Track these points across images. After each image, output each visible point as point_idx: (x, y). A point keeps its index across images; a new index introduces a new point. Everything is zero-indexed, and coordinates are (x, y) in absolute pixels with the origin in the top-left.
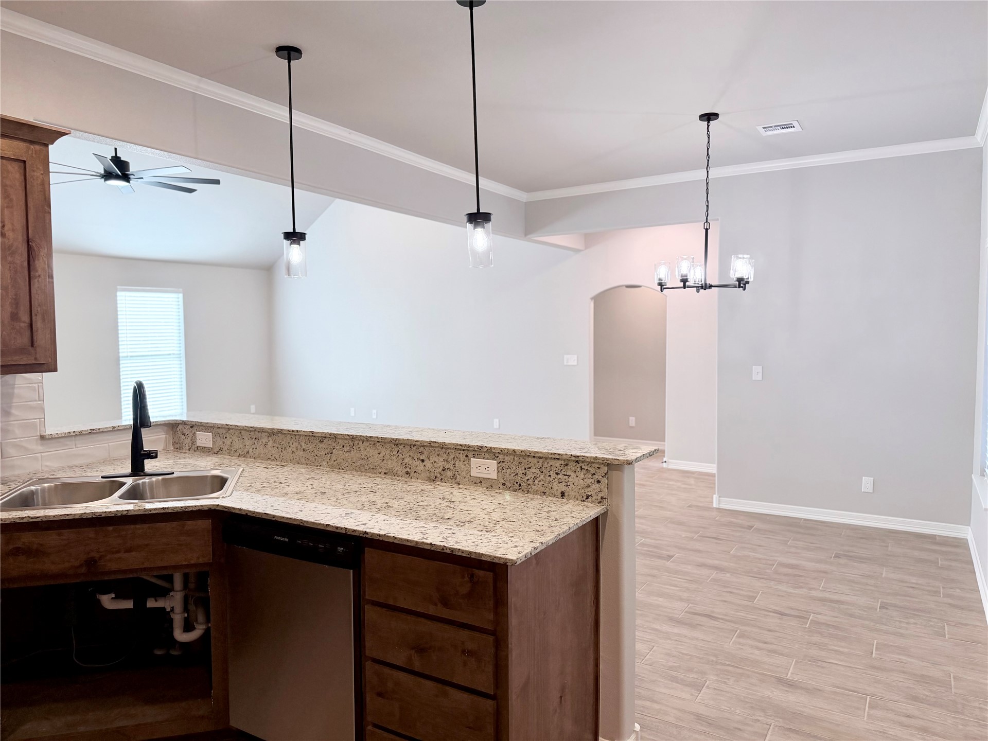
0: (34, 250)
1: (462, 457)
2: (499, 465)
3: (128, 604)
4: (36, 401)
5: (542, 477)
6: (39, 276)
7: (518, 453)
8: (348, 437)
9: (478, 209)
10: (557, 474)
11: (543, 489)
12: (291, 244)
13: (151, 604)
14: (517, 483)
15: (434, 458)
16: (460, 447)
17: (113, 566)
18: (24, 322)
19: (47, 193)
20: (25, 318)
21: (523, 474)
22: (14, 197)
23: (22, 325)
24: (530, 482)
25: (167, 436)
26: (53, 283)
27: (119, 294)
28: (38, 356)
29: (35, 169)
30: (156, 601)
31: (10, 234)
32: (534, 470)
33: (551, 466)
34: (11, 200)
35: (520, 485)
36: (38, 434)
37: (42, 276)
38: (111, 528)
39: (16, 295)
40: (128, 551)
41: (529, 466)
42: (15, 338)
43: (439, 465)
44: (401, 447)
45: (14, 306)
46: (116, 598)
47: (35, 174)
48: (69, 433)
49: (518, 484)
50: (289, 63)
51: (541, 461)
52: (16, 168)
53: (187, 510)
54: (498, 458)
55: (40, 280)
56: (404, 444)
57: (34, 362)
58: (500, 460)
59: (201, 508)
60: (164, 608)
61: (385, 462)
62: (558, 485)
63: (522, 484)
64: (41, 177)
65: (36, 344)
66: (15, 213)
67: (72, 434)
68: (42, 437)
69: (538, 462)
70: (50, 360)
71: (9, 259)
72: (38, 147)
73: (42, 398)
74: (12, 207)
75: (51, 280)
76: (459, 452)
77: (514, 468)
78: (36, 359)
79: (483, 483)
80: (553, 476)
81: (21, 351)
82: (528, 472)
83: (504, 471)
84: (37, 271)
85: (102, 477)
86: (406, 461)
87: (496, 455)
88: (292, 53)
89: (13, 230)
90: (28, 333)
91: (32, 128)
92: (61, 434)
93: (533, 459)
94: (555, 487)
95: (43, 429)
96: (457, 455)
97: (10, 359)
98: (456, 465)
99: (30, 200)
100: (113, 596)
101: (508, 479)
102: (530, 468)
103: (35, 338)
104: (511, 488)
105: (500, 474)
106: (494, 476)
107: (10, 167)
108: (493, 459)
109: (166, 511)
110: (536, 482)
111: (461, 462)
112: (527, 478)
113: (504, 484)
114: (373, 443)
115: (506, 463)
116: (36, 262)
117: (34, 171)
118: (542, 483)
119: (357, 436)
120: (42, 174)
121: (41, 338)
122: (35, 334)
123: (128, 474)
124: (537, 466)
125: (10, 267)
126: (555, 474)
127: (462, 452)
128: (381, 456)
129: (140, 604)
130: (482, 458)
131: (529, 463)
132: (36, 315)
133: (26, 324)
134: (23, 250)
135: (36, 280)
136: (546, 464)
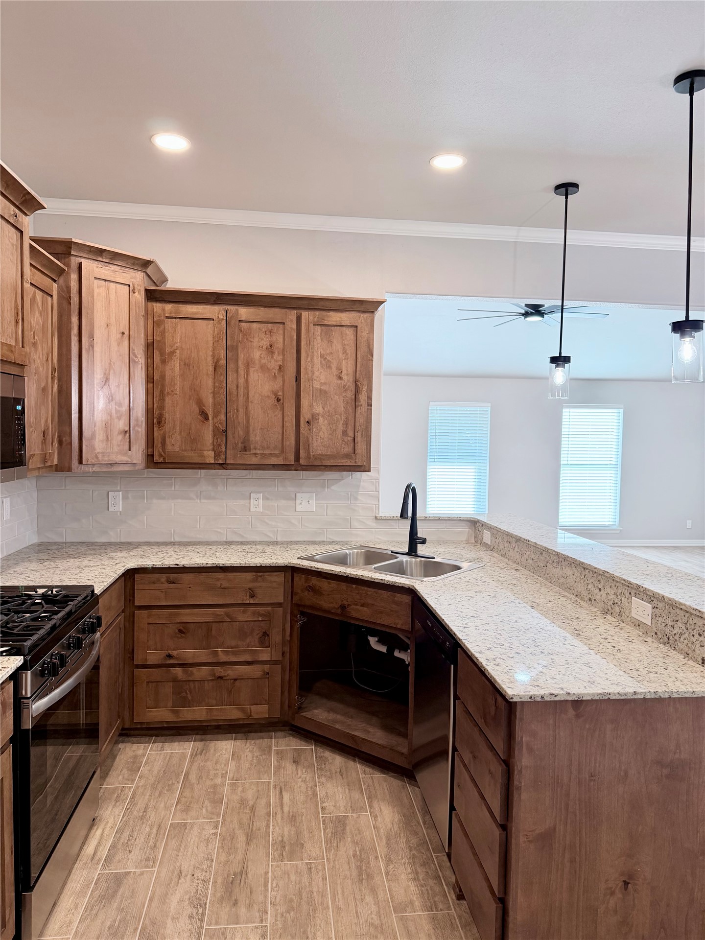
0: (359, 387)
1: (627, 594)
2: (654, 610)
3: (384, 649)
4: (374, 492)
5: (686, 635)
6: (361, 405)
7: (666, 601)
8: (554, 553)
9: (687, 316)
10: (700, 635)
11: (686, 649)
12: (556, 367)
13: (397, 654)
14: (666, 635)
15: (608, 590)
16: (624, 582)
17: (354, 614)
18: (351, 437)
19: (371, 346)
20: (351, 433)
21: (672, 626)
22: (349, 352)
23: (349, 438)
24: (677, 637)
25: (470, 530)
26: (371, 409)
27: (564, 410)
28: (357, 461)
29: (363, 331)
30: (400, 652)
31: (345, 377)
32: (680, 625)
33: (695, 624)
34: (347, 354)
35: (669, 638)
36: (374, 515)
37: (363, 405)
38: (354, 586)
39: (347, 418)
40: (363, 605)
41: (677, 619)
42: (344, 448)
43: (611, 597)
44: (587, 571)
45: (345, 426)
46: (378, 641)
47: (363, 334)
48: (394, 517)
49: (667, 637)
50: (566, 198)
51: (687, 615)
52: (352, 331)
53: (395, 584)
54: (653, 603)
55: (362, 408)
56: (589, 570)
57: (354, 465)
58: (654, 605)
59: (403, 585)
60: (403, 660)
61: (576, 584)
62: (700, 648)
63: (670, 638)
64: (367, 335)
65: (356, 452)
66: (349, 363)
67: (395, 518)
68: (376, 518)
69: (684, 616)
70: (365, 463)
71: (344, 394)
72: (366, 315)
73: (377, 490)
74: (347, 359)
75: (369, 407)
76: (625, 587)
77: (665, 618)
78: (356, 462)
79: (640, 627)
80: (697, 636)
81: (347, 456)
82: (675, 626)
83: (657, 619)
84: (360, 402)
85: (392, 552)
86: (590, 587)
87: (652, 599)
88: (570, 189)
89: (347, 375)
90: (352, 445)
91: (361, 302)
92: (388, 517)
93: (680, 611)
94: (697, 652)
95: (377, 512)
96: (624, 590)
97: (339, 461)
98: (623, 601)
99: (358, 353)
100: (377, 640)
101: (660, 629)
102: (677, 621)
103: (356, 448)
104: (661, 640)
105: (654, 622)
106: (648, 621)
107: (348, 332)
108: (649, 603)
109: (383, 582)
110: (682, 639)
111: (626, 599)
112: (675, 632)
113: (656, 633)
114: (570, 563)
115: (658, 610)
116: (360, 395)
117: (362, 332)
118: (686, 642)
119: (560, 553)
120: (368, 334)
121: (361, 448)
122: (356, 445)
123: (404, 553)
124: (683, 621)
125: (344, 399)
126: (698, 634)
127: (627, 588)
128: (574, 577)
129: (390, 651)
130: (641, 598)
131: (676, 615)
132: (358, 432)
133: (352, 438)
134: (353, 388)
135: (359, 408)
136: (691, 620)
